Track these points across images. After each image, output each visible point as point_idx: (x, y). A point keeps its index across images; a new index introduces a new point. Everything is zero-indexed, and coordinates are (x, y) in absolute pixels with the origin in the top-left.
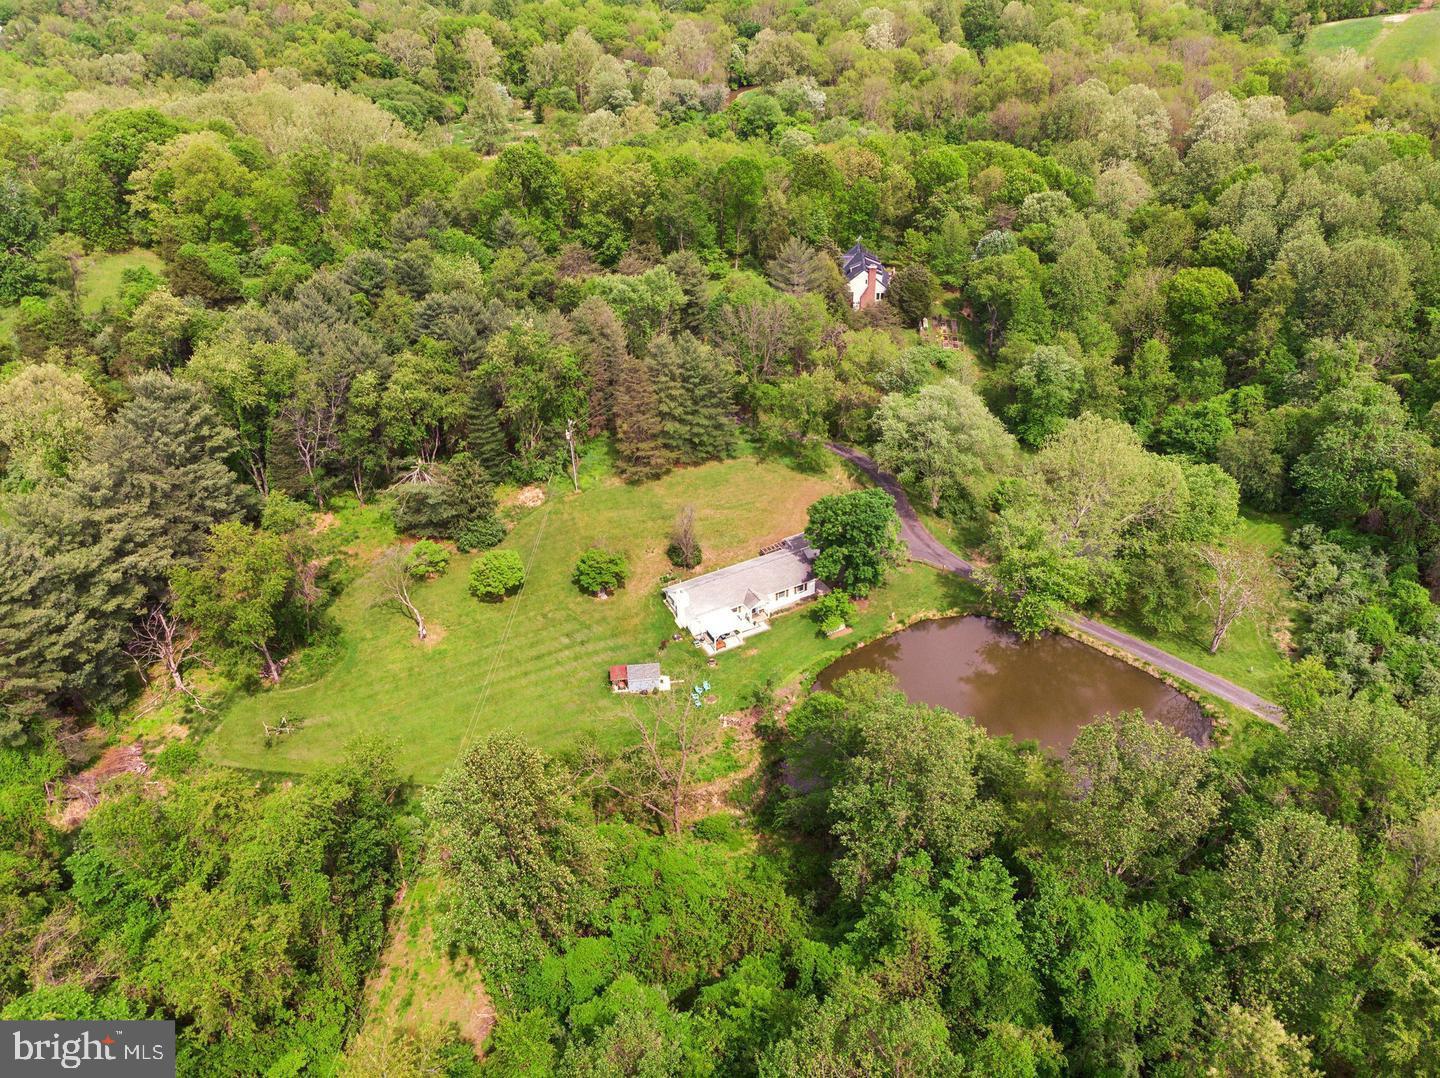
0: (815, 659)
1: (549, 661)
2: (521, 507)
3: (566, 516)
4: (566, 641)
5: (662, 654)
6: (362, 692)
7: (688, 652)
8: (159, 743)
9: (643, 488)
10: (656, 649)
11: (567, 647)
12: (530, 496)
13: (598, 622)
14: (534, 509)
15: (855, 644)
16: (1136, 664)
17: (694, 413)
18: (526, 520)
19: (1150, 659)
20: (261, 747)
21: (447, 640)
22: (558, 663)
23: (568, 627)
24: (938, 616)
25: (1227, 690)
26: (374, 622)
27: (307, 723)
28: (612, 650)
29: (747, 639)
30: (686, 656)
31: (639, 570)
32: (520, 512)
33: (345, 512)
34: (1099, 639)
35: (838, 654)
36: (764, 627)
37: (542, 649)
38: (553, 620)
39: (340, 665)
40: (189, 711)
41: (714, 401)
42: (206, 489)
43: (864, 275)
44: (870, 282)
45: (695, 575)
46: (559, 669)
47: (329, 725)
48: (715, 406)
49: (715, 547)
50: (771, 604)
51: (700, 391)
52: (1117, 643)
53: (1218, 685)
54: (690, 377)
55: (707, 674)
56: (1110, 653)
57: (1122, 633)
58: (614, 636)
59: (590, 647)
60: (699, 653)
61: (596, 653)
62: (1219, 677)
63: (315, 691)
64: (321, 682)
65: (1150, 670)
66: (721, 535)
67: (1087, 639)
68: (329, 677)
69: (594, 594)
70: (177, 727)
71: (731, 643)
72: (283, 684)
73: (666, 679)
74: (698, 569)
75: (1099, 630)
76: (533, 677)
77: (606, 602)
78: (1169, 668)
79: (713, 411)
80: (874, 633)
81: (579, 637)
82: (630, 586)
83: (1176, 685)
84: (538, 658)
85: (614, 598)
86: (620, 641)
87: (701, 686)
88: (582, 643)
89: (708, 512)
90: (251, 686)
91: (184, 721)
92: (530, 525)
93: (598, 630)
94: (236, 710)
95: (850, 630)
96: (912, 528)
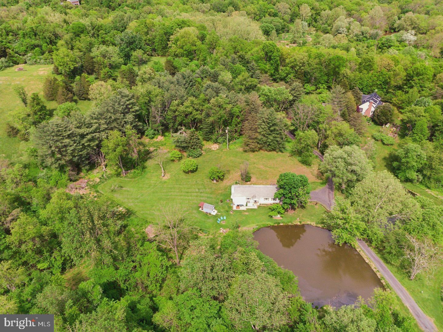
0: (264, 223)
1: (189, 194)
2: (210, 149)
3: (220, 155)
4: (197, 190)
5: (221, 204)
6: (141, 185)
7: (228, 206)
8: (92, 181)
9: (247, 154)
10: (220, 202)
11: (196, 192)
12: (215, 147)
13: (209, 188)
14: (214, 150)
15: (279, 223)
16: (374, 270)
17: (270, 134)
18: (209, 153)
19: (381, 270)
20: (110, 191)
21: (169, 179)
22: (191, 196)
23: (200, 187)
24: (315, 225)
25: (404, 295)
26: (155, 169)
27: (124, 189)
28: (208, 197)
29: (248, 209)
30: (226, 207)
31: (230, 178)
32: (210, 150)
33: (167, 137)
34: (366, 255)
35: (272, 224)
36: (256, 207)
37: (190, 190)
38: (198, 183)
39: (141, 177)
40: (103, 176)
41: (277, 132)
42: (125, 121)
43: (368, 103)
44: (370, 106)
45: (247, 184)
46: (190, 198)
47: (128, 191)
48: (277, 134)
49: (257, 178)
50: (262, 201)
51: (272, 128)
52: (372, 259)
53: (402, 291)
54: (270, 123)
55: (228, 215)
56: (367, 262)
57: (378, 257)
58: (211, 194)
59: (202, 195)
60: (231, 208)
61: (203, 197)
62: (405, 289)
63: (131, 181)
64: (133, 179)
65: (378, 274)
66: (261, 175)
67: (362, 253)
68: (136, 179)
69: (213, 180)
70: (98, 179)
71: (242, 208)
72: (125, 177)
73: (216, 211)
74: (249, 183)
75: (369, 252)
76: (182, 197)
77: (215, 183)
78: (386, 277)
79: (276, 135)
80: (289, 222)
81: (201, 191)
82: (225, 181)
83: (384, 284)
84: (188, 192)
85: (218, 183)
86: (211, 196)
87: (223, 217)
88: (201, 193)
89: (261, 166)
90: (118, 175)
91: (100, 178)
92: (209, 155)
93: (208, 190)
94: (112, 179)
95: (281, 219)
96: (329, 193)
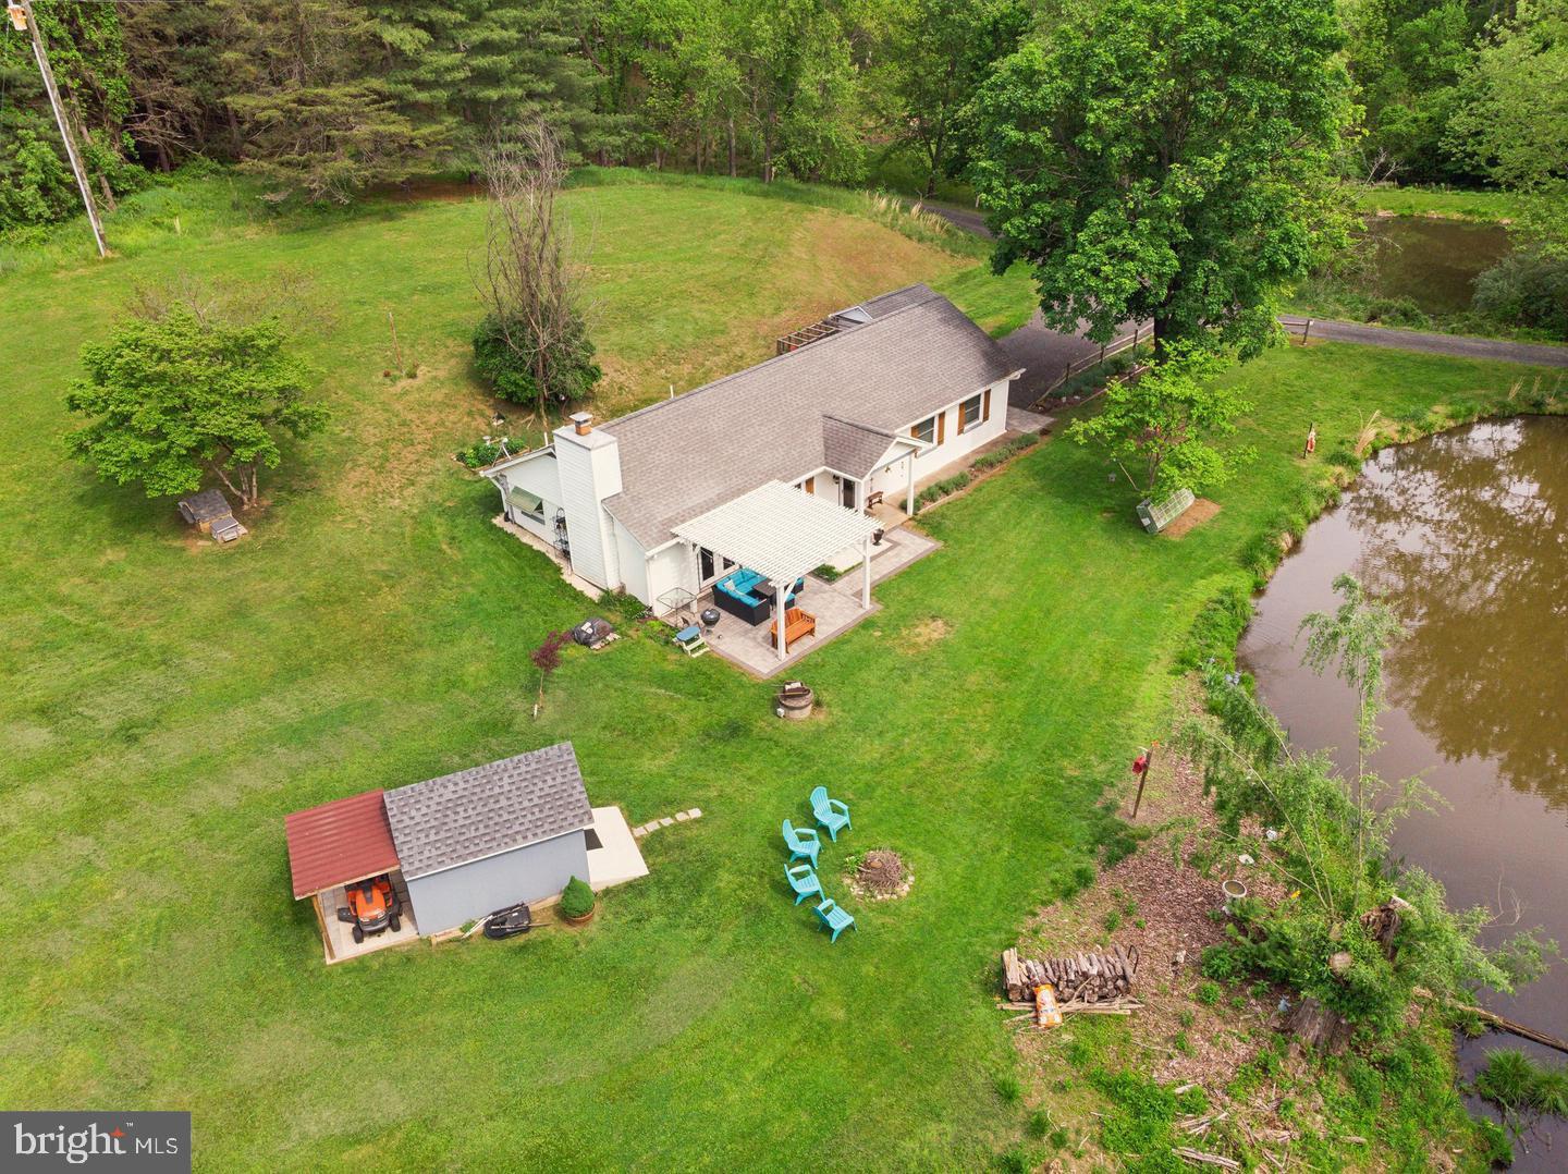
5: (545, 709)
7: (664, 680)
10: (514, 700)
13: (208, 634)
28: (296, 735)
29: (881, 592)
30: (658, 699)
31: (370, 434)
36: (915, 544)
55: (804, 760)
58: (294, 671)
59: (171, 747)
60: (714, 677)
61: (207, 766)
69: (183, 524)
71: (834, 612)
73: (609, 821)
77: (241, 550)
81: (107, 712)
86: (331, 691)
87: (807, 816)
88: (129, 734)
93: (209, 660)
95: (1213, 509)
